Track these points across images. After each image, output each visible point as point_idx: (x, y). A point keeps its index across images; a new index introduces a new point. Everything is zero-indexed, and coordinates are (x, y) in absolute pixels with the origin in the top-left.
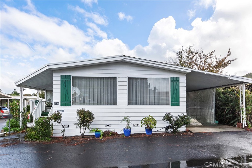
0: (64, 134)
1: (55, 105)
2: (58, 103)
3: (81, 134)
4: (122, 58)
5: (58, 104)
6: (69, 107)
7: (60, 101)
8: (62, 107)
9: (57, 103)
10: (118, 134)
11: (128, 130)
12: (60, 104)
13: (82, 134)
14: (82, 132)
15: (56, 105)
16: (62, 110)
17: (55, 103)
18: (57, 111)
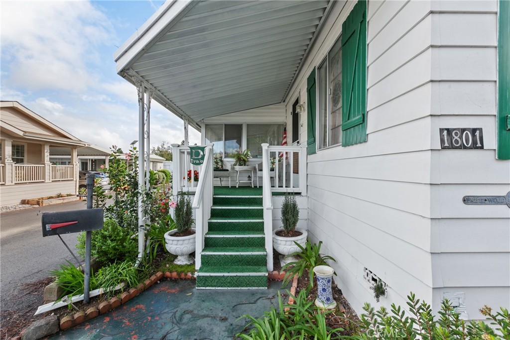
2: (474, 131)
7: (494, 121)
17: (449, 131)
18: (467, 200)
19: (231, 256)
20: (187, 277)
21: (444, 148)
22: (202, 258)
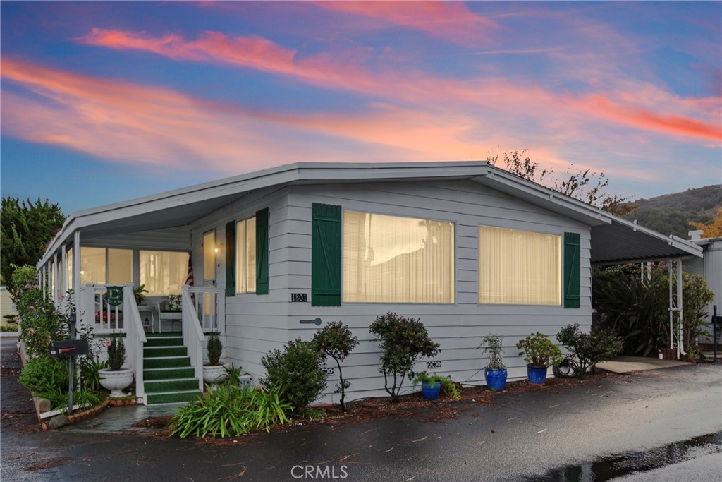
0: (343, 396)
1: (295, 301)
2: (303, 295)
3: (388, 391)
4: (483, 171)
5: (304, 300)
6: (336, 308)
7: (310, 291)
8: (316, 308)
9: (299, 294)
10: (463, 386)
11: (495, 374)
12: (309, 298)
13: (391, 391)
14: (390, 385)
15: (299, 301)
16: (314, 318)
17: (295, 294)
18: (301, 322)
19: (170, 382)
20: (131, 403)
21: (293, 301)
22: (145, 386)
